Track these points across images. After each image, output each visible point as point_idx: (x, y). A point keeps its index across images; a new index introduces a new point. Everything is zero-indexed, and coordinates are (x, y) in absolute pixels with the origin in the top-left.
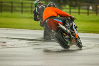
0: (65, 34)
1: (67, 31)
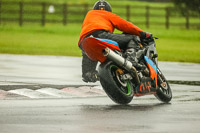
0: (121, 71)
1: (125, 65)
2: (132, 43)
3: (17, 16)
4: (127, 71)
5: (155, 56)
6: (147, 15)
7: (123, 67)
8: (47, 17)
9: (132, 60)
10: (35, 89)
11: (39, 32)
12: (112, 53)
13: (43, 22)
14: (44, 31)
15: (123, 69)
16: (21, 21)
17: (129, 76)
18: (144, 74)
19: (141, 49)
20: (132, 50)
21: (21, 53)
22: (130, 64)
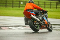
2: (40, 13)
3: (12, 5)
4: (37, 22)
5: (47, 17)
6: (51, 5)
7: (36, 20)
8: (21, 5)
9: (39, 18)
10: (17, 27)
11: (18, 10)
12: (33, 16)
13: (19, 7)
14: (20, 10)
15: (36, 21)
16: (13, 7)
17: (38, 23)
18: (43, 22)
19: (43, 15)
20: (40, 15)
21: (13, 16)
22: (38, 19)
